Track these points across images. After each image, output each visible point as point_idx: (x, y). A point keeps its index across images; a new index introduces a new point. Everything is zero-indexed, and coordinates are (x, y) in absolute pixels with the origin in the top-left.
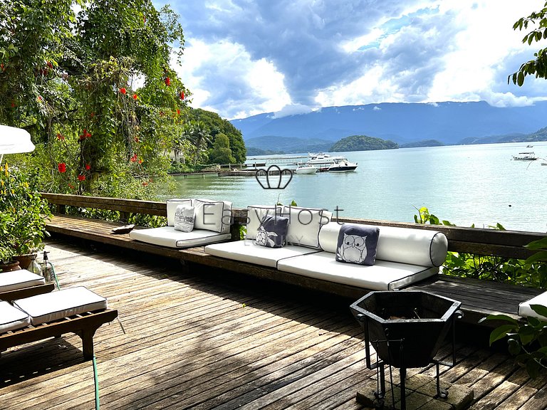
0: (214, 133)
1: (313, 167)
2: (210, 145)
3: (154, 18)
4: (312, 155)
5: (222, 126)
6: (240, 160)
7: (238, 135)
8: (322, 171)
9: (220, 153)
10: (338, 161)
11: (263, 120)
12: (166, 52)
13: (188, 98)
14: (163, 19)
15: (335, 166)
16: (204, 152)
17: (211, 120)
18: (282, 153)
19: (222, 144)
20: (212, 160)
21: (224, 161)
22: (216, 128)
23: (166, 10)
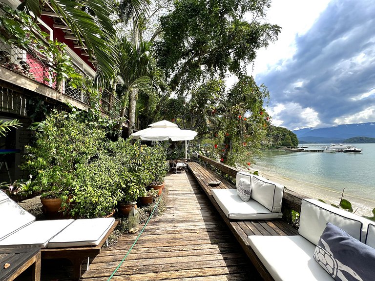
0: (284, 135)
1: (334, 150)
2: (282, 139)
3: (257, 90)
4: (332, 144)
5: (288, 133)
6: (295, 145)
7: (295, 136)
8: (338, 151)
9: (287, 142)
10: (349, 148)
11: (308, 130)
12: (261, 102)
13: (270, 120)
14: (261, 90)
15: (347, 149)
16: (280, 142)
17: (283, 131)
18: (316, 143)
19: (288, 139)
20: (283, 145)
21: (288, 145)
22: (285, 133)
23: (262, 86)
